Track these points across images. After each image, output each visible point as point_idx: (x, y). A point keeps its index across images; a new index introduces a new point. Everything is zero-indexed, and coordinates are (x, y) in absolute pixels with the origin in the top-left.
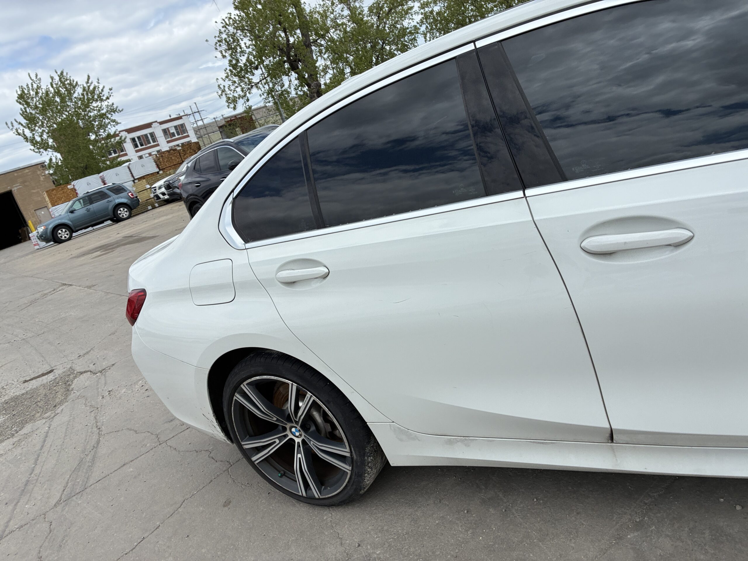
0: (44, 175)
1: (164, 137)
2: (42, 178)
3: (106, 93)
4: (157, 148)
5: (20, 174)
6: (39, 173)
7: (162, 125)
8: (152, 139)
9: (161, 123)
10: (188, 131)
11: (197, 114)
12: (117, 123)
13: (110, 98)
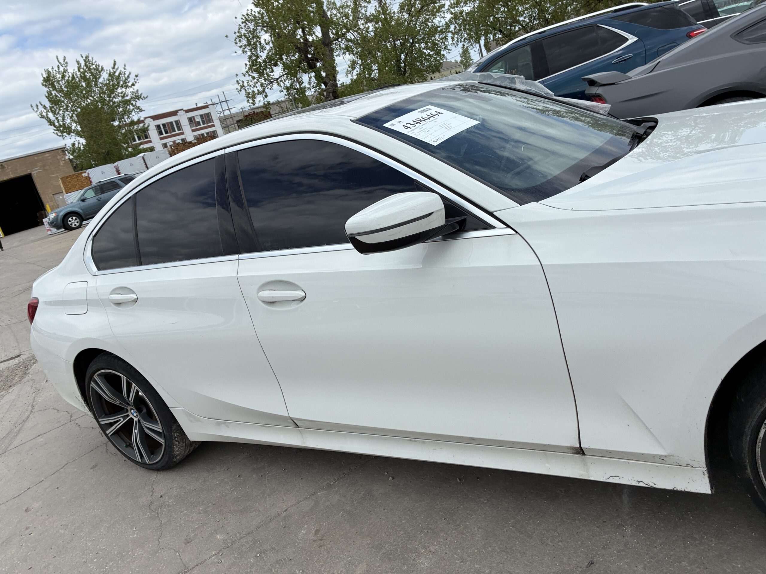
0: (64, 160)
1: (189, 126)
2: (62, 163)
3: (131, 81)
4: (182, 137)
5: (40, 157)
6: (59, 157)
7: (188, 114)
8: (177, 127)
9: (187, 111)
10: (214, 121)
11: (225, 103)
12: (141, 111)
13: (136, 85)
